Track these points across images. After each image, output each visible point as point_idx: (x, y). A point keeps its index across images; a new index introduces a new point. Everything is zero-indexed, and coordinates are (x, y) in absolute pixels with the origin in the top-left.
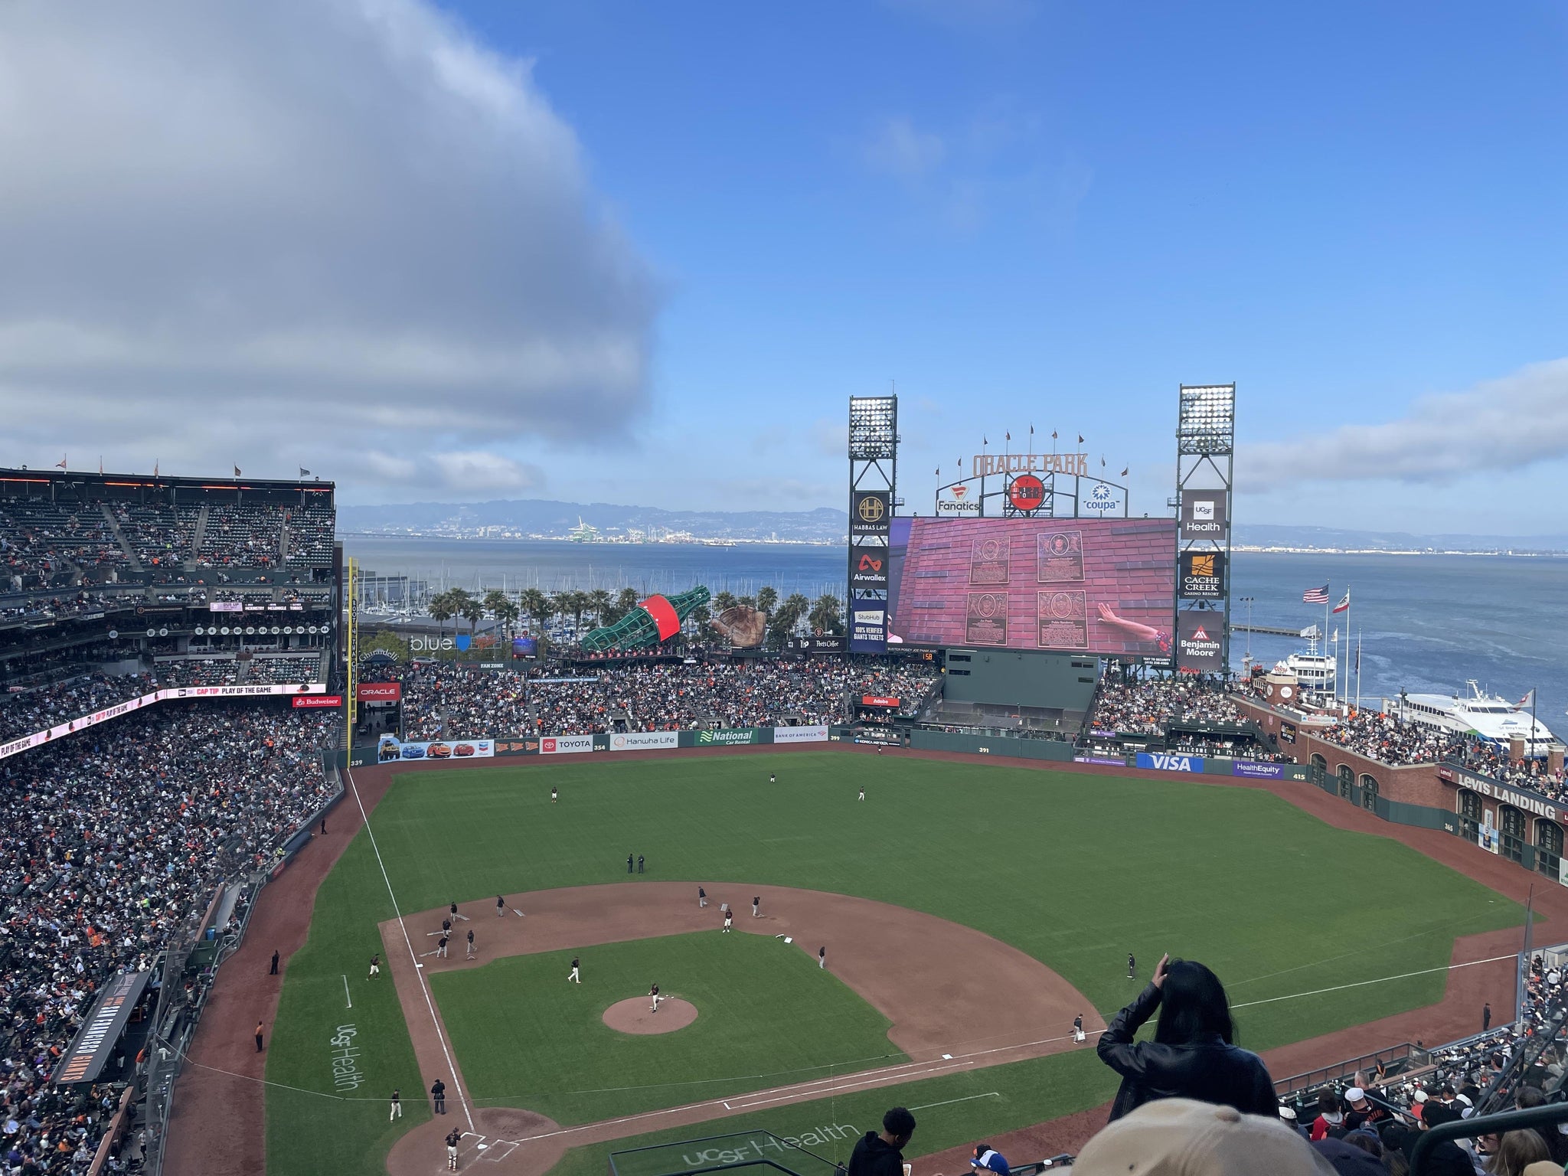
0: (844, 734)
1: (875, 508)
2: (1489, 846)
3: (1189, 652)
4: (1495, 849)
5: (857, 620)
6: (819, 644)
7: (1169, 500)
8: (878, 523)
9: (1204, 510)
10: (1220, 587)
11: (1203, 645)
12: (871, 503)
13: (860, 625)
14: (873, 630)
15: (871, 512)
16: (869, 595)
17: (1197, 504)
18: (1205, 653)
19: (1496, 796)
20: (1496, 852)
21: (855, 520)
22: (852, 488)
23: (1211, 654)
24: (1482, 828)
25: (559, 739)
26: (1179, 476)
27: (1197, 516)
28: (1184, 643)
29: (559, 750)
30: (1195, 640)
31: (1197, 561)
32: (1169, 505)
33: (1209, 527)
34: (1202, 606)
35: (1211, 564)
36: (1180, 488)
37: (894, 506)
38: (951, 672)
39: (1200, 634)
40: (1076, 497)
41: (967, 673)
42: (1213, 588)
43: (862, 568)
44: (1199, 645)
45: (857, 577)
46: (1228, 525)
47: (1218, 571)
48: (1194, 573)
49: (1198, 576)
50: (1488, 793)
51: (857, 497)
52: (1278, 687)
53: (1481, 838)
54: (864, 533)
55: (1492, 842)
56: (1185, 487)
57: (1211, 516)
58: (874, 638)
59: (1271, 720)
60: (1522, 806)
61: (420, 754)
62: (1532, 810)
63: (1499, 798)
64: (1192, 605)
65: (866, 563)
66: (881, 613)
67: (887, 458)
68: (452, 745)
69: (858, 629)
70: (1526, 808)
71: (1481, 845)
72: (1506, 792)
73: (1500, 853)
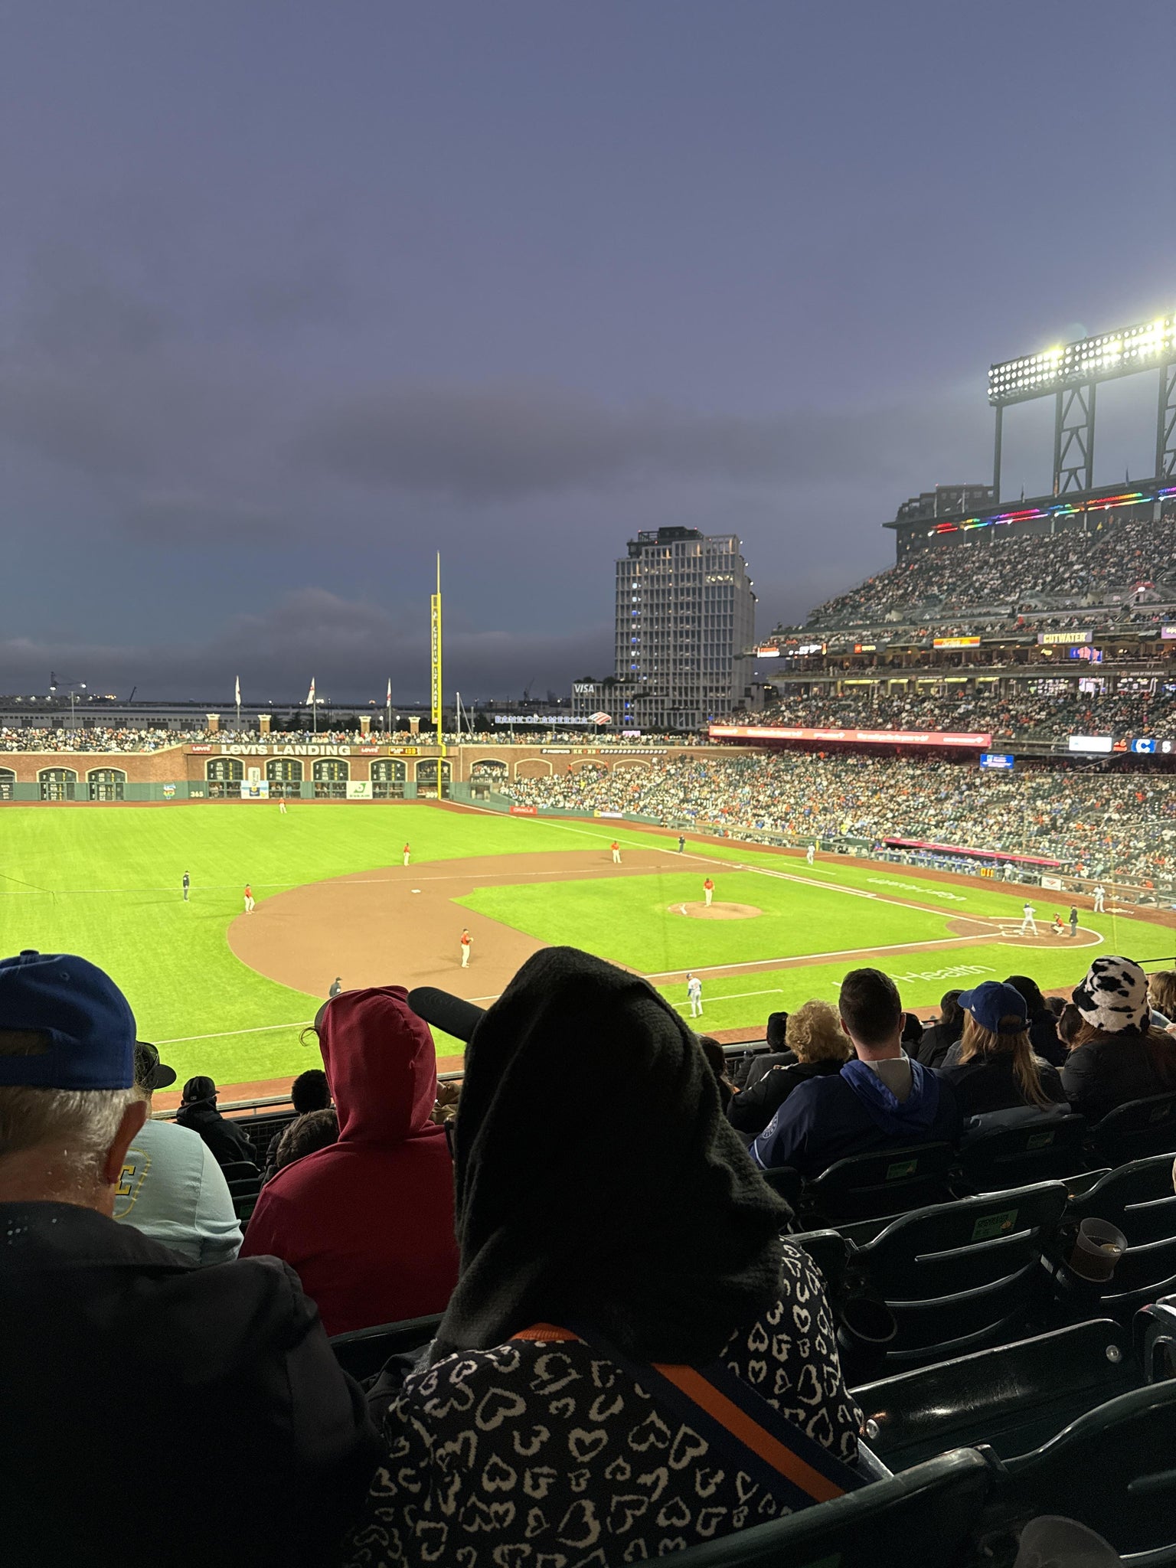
2: (258, 795)
4: (265, 794)
19: (276, 752)
20: (267, 797)
24: (243, 783)
50: (265, 752)
53: (245, 792)
55: (261, 791)
60: (310, 753)
62: (323, 753)
63: (281, 753)
70: (316, 753)
71: (245, 795)
72: (288, 747)
73: (270, 797)
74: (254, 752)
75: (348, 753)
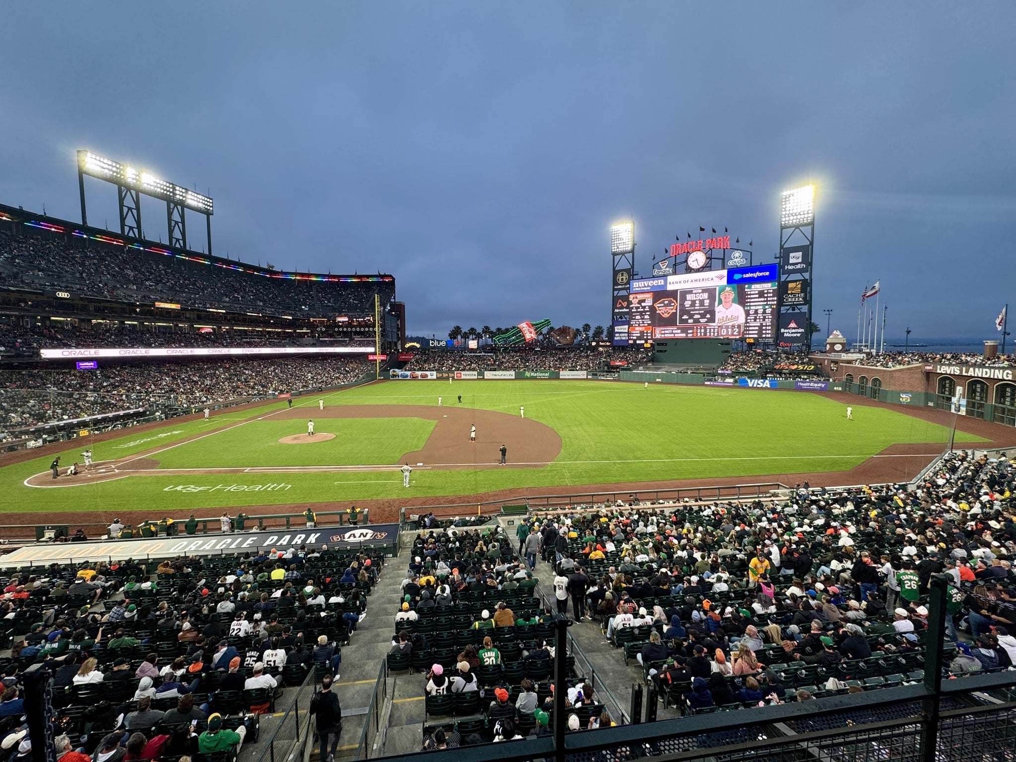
0: (593, 375)
1: (624, 277)
2: (959, 411)
3: (785, 335)
4: (963, 411)
5: (616, 331)
6: (601, 343)
7: (776, 254)
8: (626, 284)
9: (796, 258)
10: (805, 298)
11: (794, 331)
12: (622, 275)
13: (617, 333)
14: (623, 335)
15: (622, 279)
16: (621, 318)
17: (792, 255)
18: (795, 335)
19: (964, 374)
20: (964, 414)
21: (615, 283)
22: (614, 268)
23: (799, 335)
24: (954, 400)
25: (463, 373)
26: (781, 241)
27: (791, 261)
28: (782, 330)
29: (463, 377)
30: (789, 328)
31: (791, 285)
32: (776, 258)
33: (798, 266)
34: (794, 310)
35: (799, 286)
36: (782, 247)
37: (634, 275)
38: (658, 351)
39: (793, 325)
40: (723, 259)
41: (666, 351)
42: (800, 299)
43: (618, 306)
44: (791, 331)
45: (616, 311)
46: (811, 264)
47: (803, 290)
48: (789, 292)
49: (791, 294)
50: (958, 373)
51: (616, 273)
52: (833, 345)
53: (953, 407)
54: (619, 290)
55: (961, 408)
56: (785, 247)
57: (800, 260)
58: (624, 338)
59: (826, 361)
60: (984, 376)
61: (407, 376)
62: (992, 377)
63: (966, 374)
64: (788, 310)
65: (620, 303)
66: (627, 327)
67: (629, 252)
68: (419, 373)
69: (617, 335)
71: (953, 411)
72: (971, 369)
73: (967, 414)
74: (952, 373)
75: (1010, 377)
